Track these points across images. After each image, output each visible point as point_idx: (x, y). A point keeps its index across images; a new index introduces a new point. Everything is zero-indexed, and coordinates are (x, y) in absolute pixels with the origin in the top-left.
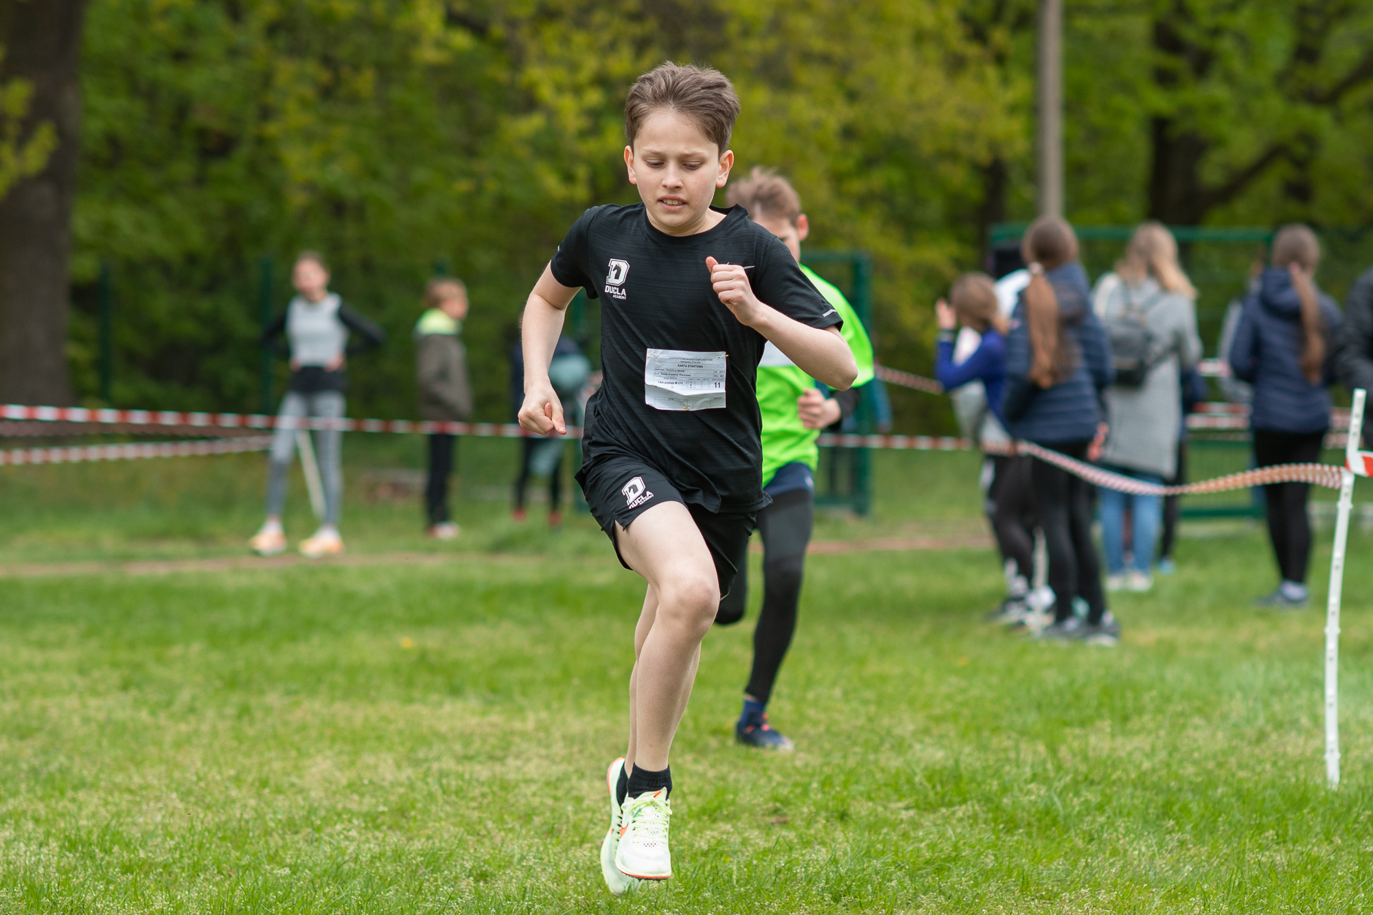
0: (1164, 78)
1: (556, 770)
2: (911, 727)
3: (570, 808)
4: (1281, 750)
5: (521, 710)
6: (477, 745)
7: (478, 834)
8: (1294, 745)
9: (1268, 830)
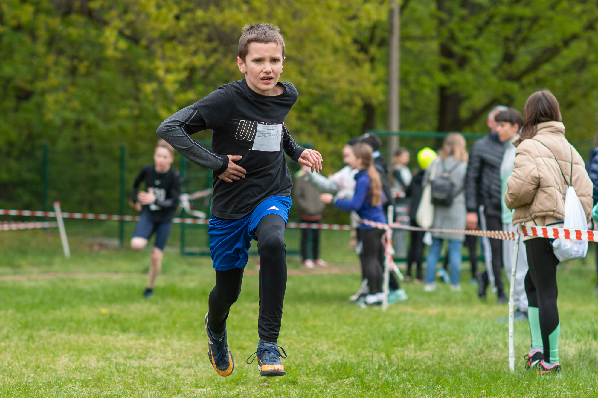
0: (445, 69)
1: (168, 363)
2: (326, 347)
3: (173, 378)
4: (490, 357)
5: (154, 339)
6: (133, 353)
7: (133, 390)
8: (495, 355)
9: (482, 390)
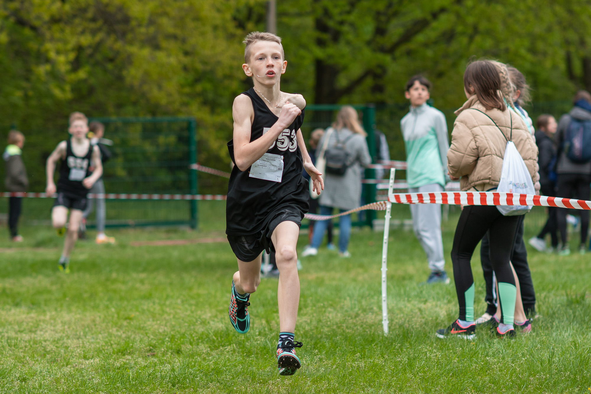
0: (320, 43)
1: (58, 336)
2: (209, 315)
3: (62, 351)
4: (365, 321)
5: (44, 312)
6: (25, 325)
7: (23, 363)
8: (370, 318)
9: (357, 353)
